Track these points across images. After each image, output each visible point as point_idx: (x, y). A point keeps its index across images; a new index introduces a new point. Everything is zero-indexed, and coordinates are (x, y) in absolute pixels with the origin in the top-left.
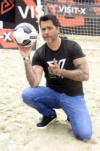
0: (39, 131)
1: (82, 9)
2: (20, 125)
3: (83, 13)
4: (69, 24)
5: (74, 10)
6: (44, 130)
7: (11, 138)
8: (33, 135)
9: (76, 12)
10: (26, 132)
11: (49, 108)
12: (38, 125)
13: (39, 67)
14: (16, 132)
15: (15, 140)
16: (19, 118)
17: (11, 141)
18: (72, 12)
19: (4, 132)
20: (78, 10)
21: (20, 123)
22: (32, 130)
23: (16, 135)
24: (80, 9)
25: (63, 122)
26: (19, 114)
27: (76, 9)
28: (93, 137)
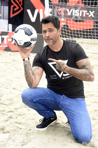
0: (39, 133)
1: (90, 12)
2: (20, 126)
3: (91, 16)
4: (77, 28)
5: (83, 13)
6: (43, 131)
7: (9, 139)
8: (32, 136)
9: (84, 15)
10: (25, 132)
11: (49, 109)
12: (38, 127)
13: (38, 69)
14: (15, 132)
15: (13, 141)
16: (20, 119)
17: (10, 142)
18: (81, 15)
19: (4, 133)
20: (86, 13)
21: (20, 124)
22: (31, 131)
23: (15, 136)
24: (88, 12)
25: (63, 125)
26: (20, 115)
27: (85, 12)
28: (92, 140)
